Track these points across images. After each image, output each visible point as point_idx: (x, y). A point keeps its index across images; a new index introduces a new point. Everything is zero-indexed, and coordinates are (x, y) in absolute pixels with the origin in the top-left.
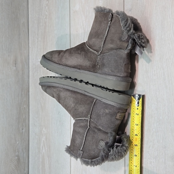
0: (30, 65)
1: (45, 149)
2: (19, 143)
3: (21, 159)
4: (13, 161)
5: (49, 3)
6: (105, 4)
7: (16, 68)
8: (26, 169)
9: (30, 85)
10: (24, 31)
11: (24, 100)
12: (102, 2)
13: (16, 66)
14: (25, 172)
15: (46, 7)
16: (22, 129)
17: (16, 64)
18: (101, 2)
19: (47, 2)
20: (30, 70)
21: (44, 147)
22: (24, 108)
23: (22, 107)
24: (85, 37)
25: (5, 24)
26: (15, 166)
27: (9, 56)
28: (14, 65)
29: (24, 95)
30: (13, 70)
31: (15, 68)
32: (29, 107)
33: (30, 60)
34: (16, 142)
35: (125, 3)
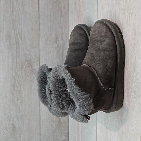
3: (61, 120)
4: (55, 122)
7: (57, 45)
8: (67, 130)
10: (64, 13)
13: (57, 43)
14: (66, 132)
26: (57, 126)
30: (55, 46)
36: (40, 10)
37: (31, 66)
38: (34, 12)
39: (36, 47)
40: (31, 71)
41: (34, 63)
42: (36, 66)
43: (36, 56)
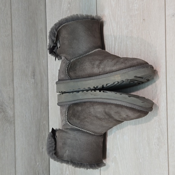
0: (49, 76)
1: (69, 170)
2: (39, 164)
5: (71, 6)
6: (141, 8)
7: (35, 81)
9: (49, 98)
10: (42, 38)
11: (43, 115)
12: (137, 6)
13: (34, 78)
15: (67, 11)
16: (42, 149)
17: (34, 76)
18: (135, 5)
19: (69, 5)
20: (49, 81)
21: (67, 168)
22: (44, 124)
23: (41, 124)
24: (116, 45)
25: (22, 30)
27: (26, 67)
28: (33, 77)
29: (43, 110)
30: (32, 82)
31: (33, 80)
32: (49, 123)
33: (48, 71)
34: (36, 163)
35: (166, 7)
36: (14, 34)
37: (4, 112)
38: (5, 35)
39: (9, 84)
40: (4, 119)
41: (7, 107)
42: (10, 111)
43: (9, 97)
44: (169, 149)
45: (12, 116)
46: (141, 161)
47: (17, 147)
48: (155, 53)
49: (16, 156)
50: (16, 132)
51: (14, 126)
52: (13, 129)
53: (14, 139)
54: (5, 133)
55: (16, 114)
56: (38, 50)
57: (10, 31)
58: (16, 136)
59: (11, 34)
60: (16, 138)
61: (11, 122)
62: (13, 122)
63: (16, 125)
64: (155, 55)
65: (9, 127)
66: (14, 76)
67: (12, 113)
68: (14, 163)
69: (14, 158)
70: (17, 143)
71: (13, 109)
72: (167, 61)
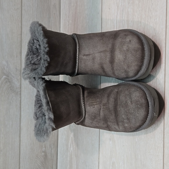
1: (73, 147)
4: (39, 157)
10: (54, 14)
21: (72, 144)
26: (42, 162)
36: (23, 8)
37: (9, 82)
38: (15, 9)
39: (17, 56)
40: (10, 89)
41: (13, 78)
42: (16, 82)
43: (16, 69)
44: (165, 128)
45: (18, 86)
46: (137, 140)
47: (22, 118)
48: (155, 18)
49: (21, 126)
50: (22, 103)
51: (21, 97)
52: (19, 99)
53: (19, 109)
54: (10, 102)
55: (22, 86)
56: (50, 25)
57: (20, 5)
58: (22, 106)
59: (20, 8)
60: (22, 109)
61: (17, 92)
62: (19, 93)
63: (22, 96)
64: (155, 20)
65: (14, 97)
66: (23, 49)
67: (19, 85)
68: (19, 133)
69: (19, 128)
70: (22, 114)
71: (20, 80)
72: (167, 26)
